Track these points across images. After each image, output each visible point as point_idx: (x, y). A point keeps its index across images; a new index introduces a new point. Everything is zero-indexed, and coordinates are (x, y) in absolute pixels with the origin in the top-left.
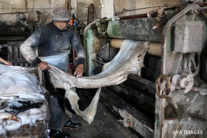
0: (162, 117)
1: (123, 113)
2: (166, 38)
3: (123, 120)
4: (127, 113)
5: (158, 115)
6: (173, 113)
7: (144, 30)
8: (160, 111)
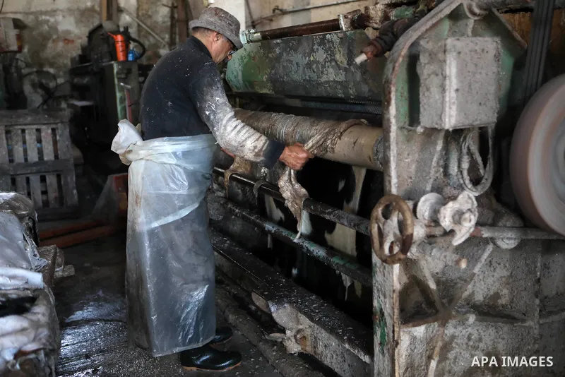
0: (392, 318)
1: (282, 314)
2: (393, 89)
3: (285, 333)
4: (295, 312)
5: (382, 314)
6: (423, 306)
7: (333, 67)
8: (387, 300)
